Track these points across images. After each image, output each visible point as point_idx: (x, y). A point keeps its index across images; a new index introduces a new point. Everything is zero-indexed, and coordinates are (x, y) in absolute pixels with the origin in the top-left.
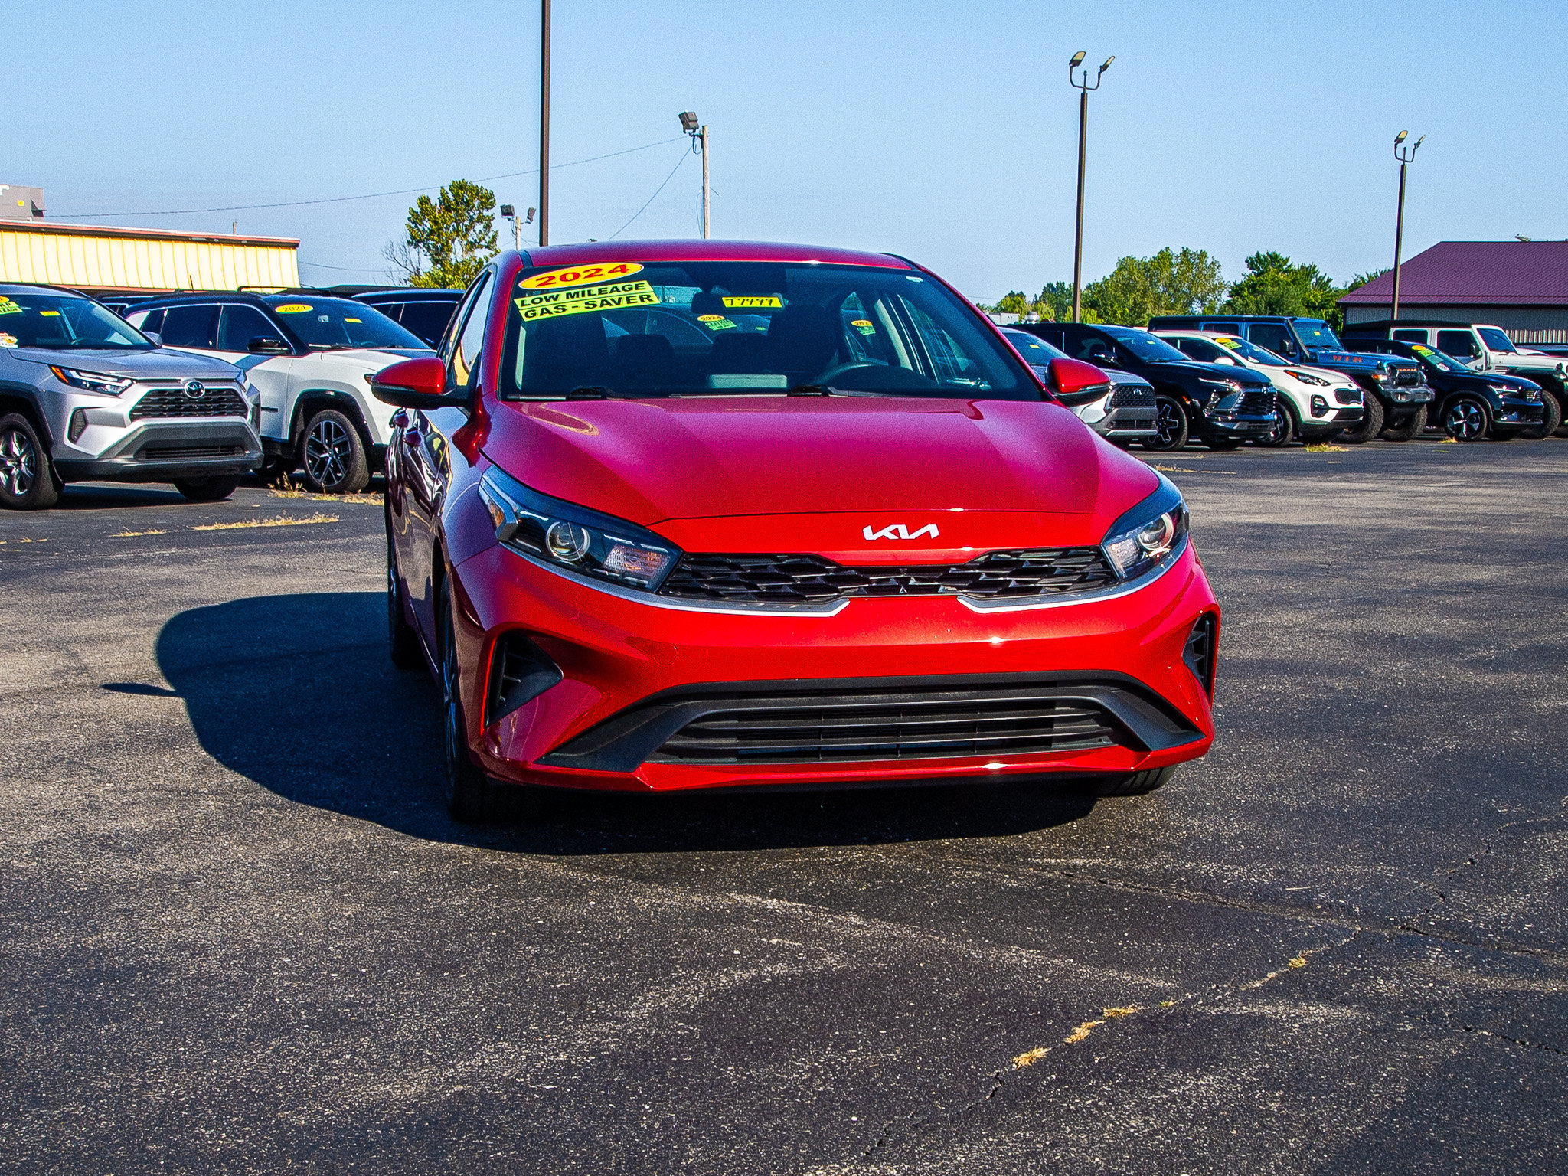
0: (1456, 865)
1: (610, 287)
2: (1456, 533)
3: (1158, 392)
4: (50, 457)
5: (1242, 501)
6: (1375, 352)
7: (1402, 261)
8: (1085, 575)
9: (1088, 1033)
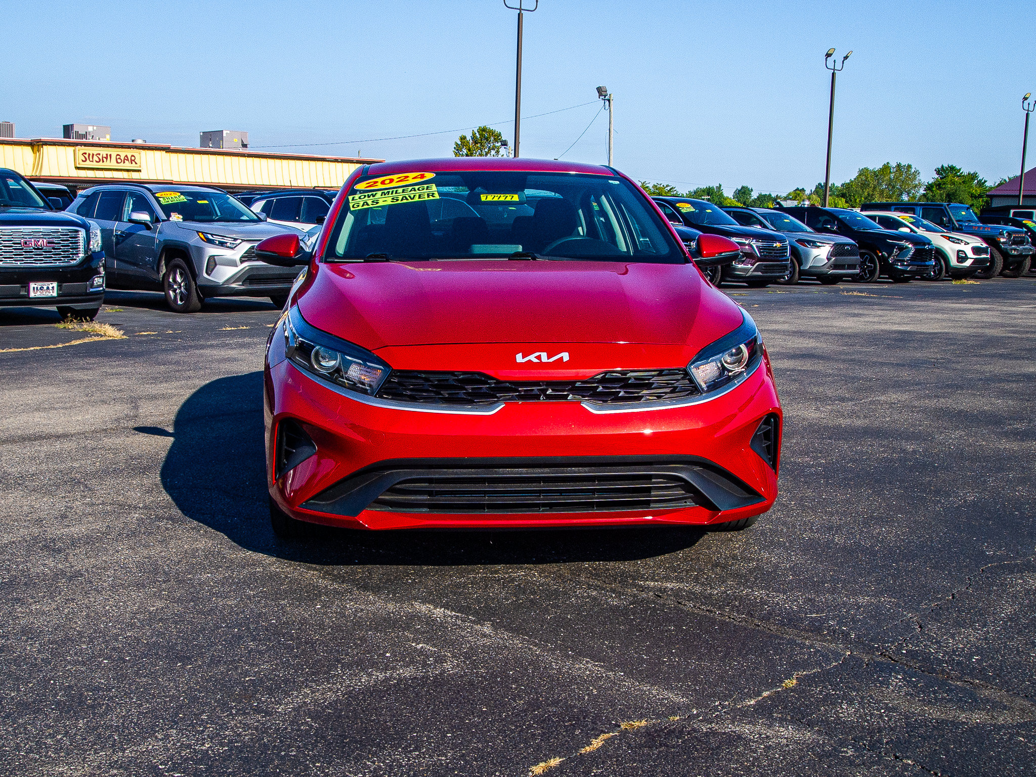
0: (940, 599)
1: (410, 188)
2: (1028, 339)
3: (860, 248)
4: (196, 284)
5: (899, 315)
6: (1000, 224)
7: (1026, 171)
8: (676, 388)
9: (600, 744)
